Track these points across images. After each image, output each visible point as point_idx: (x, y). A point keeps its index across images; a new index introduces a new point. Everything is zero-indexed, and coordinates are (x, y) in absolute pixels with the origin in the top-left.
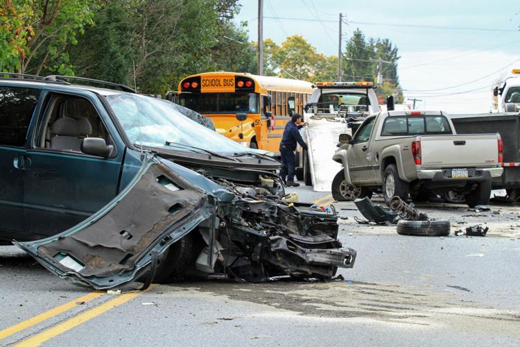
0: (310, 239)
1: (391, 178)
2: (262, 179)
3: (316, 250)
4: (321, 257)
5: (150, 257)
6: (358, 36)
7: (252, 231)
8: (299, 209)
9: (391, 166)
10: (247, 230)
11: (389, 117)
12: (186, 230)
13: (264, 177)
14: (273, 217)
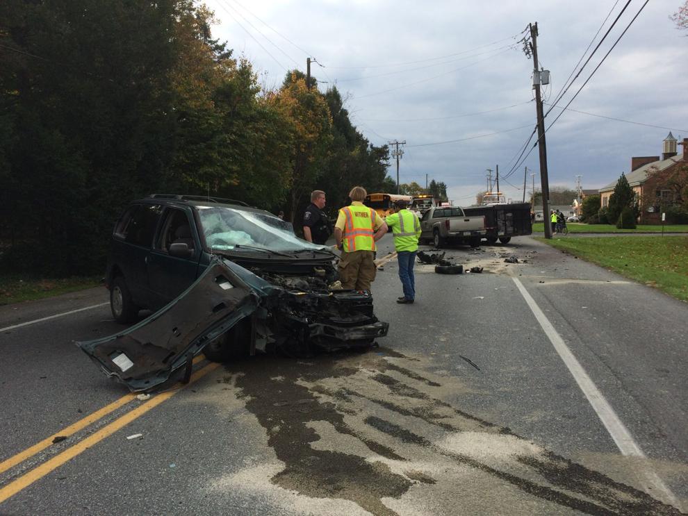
0: (349, 320)
1: (437, 236)
2: (316, 270)
3: (352, 329)
4: (358, 334)
5: (186, 358)
6: (433, 182)
7: (296, 318)
8: (337, 296)
9: (437, 231)
10: (293, 317)
11: (436, 210)
12: (225, 328)
13: (317, 268)
14: (314, 307)
